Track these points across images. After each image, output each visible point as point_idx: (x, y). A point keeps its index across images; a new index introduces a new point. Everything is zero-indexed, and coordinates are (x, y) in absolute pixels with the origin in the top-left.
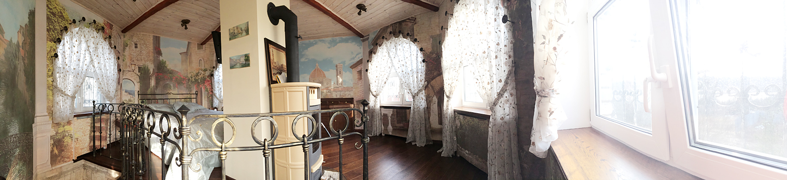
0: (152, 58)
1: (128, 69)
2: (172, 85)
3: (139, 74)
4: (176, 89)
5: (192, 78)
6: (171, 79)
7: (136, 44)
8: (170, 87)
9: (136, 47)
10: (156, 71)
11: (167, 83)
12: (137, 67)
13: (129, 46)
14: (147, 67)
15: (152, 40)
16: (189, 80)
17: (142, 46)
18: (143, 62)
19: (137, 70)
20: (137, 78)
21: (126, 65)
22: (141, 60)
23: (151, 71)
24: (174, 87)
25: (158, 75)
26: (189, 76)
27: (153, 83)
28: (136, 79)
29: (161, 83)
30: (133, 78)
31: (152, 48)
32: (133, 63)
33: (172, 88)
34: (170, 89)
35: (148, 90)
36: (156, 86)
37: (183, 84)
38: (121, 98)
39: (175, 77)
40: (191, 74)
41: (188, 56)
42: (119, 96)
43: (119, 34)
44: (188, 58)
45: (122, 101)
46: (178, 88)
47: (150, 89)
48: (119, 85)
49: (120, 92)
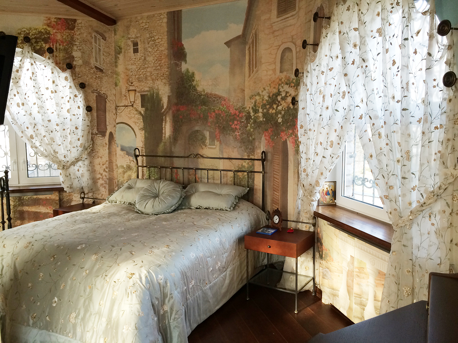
0: (165, 70)
1: (124, 102)
2: (207, 134)
3: (142, 110)
4: (217, 143)
5: (256, 111)
6: (205, 119)
7: (135, 44)
8: (204, 138)
9: (136, 51)
10: (175, 101)
11: (197, 128)
12: (138, 95)
13: (123, 51)
14: (158, 94)
15: (165, 25)
16: (248, 117)
17: (147, 46)
18: (150, 83)
19: (139, 102)
20: (138, 119)
21: (121, 94)
22: (146, 78)
23: (165, 101)
24: (213, 138)
25: (178, 110)
26: (249, 105)
27: (168, 130)
28: (137, 123)
29: (185, 128)
30: (133, 120)
31: (166, 45)
32: (131, 88)
33: (208, 141)
34: (204, 143)
35: (158, 146)
36: (175, 138)
37: (234, 132)
38: (111, 162)
39: (214, 112)
40: (253, 101)
41: (247, 47)
42: (106, 158)
43: (97, 32)
44: (247, 52)
45: (115, 167)
46: (220, 141)
47: (162, 144)
48: (104, 135)
49: (107, 151)
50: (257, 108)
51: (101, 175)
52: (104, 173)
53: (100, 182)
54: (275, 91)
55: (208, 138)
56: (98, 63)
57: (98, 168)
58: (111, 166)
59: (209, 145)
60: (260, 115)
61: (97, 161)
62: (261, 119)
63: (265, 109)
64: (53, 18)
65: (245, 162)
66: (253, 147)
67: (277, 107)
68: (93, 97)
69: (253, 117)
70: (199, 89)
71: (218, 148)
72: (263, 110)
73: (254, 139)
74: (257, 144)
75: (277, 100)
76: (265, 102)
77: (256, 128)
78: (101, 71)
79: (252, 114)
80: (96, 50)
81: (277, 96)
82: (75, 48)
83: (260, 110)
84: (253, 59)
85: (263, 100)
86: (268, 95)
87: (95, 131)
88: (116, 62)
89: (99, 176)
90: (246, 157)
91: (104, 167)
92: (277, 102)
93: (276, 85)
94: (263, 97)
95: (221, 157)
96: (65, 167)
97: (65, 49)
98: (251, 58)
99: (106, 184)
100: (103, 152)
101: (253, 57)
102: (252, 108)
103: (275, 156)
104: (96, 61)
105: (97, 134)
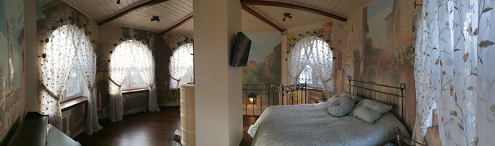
0: (361, 38)
1: (348, 55)
2: (377, 71)
3: (353, 58)
4: (381, 76)
5: (400, 58)
6: (376, 63)
7: (352, 28)
8: (375, 73)
9: (352, 31)
10: (364, 53)
11: (373, 68)
12: (353, 51)
13: (349, 32)
14: (359, 50)
15: (361, 15)
16: (396, 62)
17: (356, 27)
18: (356, 45)
19: (353, 55)
21: (347, 51)
22: (355, 43)
23: (361, 53)
24: (379, 73)
25: (366, 58)
26: (396, 54)
27: (362, 68)
28: (352, 64)
29: (368, 68)
31: (362, 25)
32: (351, 48)
33: (377, 75)
34: (375, 76)
35: (358, 76)
36: (364, 73)
37: (389, 70)
38: (343, 82)
39: (380, 59)
40: (398, 52)
41: (395, 19)
42: (341, 80)
43: (340, 25)
44: (395, 22)
45: (344, 84)
46: (383, 75)
47: (360, 75)
48: (341, 70)
49: (342, 77)
50: (400, 56)
51: (339, 87)
52: (340, 87)
53: (338, 90)
54: (410, 45)
55: (377, 73)
56: (340, 39)
57: (337, 84)
58: (343, 84)
59: (378, 77)
60: (402, 60)
61: (337, 81)
62: (402, 63)
63: (404, 56)
64: (325, 22)
65: (394, 89)
66: (398, 80)
67: (411, 55)
68: (337, 53)
69: (398, 62)
70: (374, 46)
71: (381, 79)
72: (403, 57)
73: (399, 75)
74: (400, 78)
75: (411, 51)
76: (404, 52)
77: (400, 68)
78: (341, 42)
79: (398, 60)
80: (339, 34)
81: (410, 48)
82: (332, 33)
83: (402, 57)
84: (398, 26)
85: (403, 51)
86: (405, 47)
87: (337, 68)
88: (347, 38)
89: (338, 87)
90: (395, 86)
91: (340, 84)
92: (411, 52)
93: (410, 41)
94: (403, 49)
95: (383, 85)
96: (324, 82)
97: (328, 35)
98: (397, 25)
99: (340, 91)
100: (340, 77)
101: (398, 25)
102: (398, 56)
103: (410, 87)
104: (339, 38)
105: (338, 69)
